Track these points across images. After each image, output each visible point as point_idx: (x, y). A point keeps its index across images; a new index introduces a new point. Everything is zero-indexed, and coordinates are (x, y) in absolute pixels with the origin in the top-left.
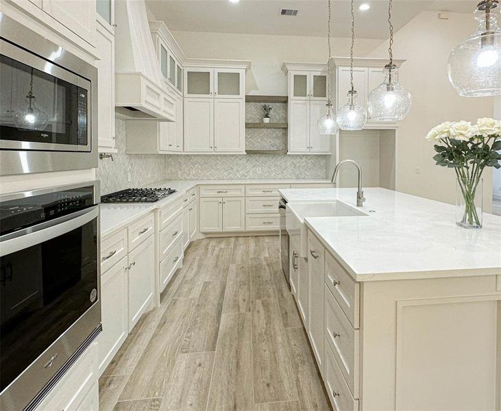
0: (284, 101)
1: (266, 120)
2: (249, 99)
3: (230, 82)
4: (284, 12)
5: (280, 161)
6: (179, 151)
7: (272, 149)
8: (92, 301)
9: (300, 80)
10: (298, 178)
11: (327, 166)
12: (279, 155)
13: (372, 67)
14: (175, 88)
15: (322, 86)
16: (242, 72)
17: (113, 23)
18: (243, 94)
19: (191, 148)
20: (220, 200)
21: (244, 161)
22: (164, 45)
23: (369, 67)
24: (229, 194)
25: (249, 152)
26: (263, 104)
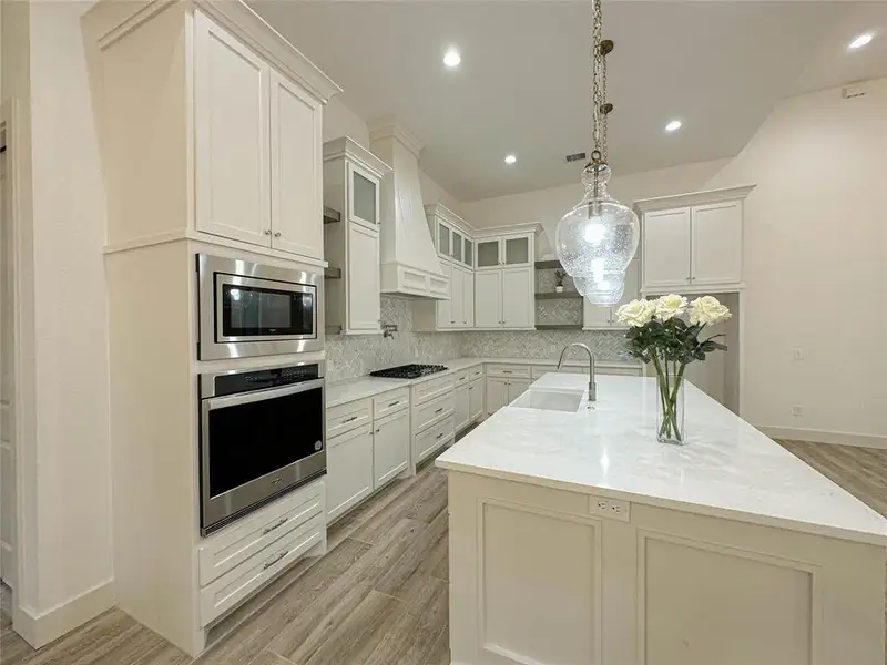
1: (560, 289)
2: (539, 266)
3: (517, 249)
4: (569, 158)
6: (469, 326)
7: (568, 323)
8: (317, 449)
12: (574, 331)
13: (695, 205)
14: (462, 263)
16: (531, 237)
17: (378, 220)
18: (532, 260)
19: (483, 324)
20: (506, 380)
21: (536, 337)
22: (444, 224)
23: (691, 205)
24: (515, 374)
25: (538, 327)
26: (556, 269)
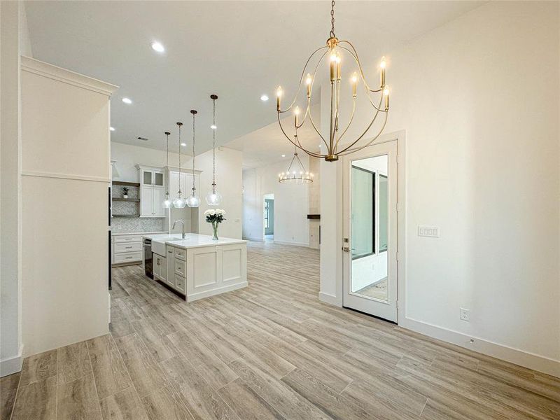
0: (138, 185)
1: (126, 197)
2: (115, 183)
4: (139, 138)
5: (135, 221)
7: (128, 214)
9: (148, 175)
10: (145, 231)
11: (163, 224)
12: (133, 217)
15: (160, 179)
26: (123, 187)
